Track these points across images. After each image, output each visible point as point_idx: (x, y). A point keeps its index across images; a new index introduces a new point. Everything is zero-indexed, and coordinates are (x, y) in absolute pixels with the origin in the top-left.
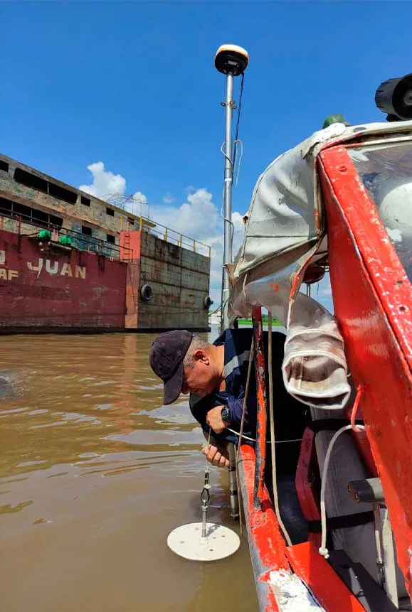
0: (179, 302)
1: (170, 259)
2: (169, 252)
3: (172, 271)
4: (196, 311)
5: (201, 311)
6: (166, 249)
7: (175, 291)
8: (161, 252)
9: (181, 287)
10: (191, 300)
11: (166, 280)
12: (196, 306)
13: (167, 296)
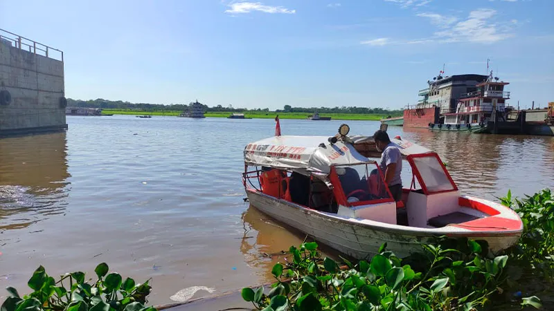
0: (37, 103)
1: (26, 66)
2: (24, 59)
3: (28, 76)
4: (54, 111)
5: (59, 110)
6: (21, 56)
7: (33, 94)
8: (16, 60)
9: (38, 90)
10: (47, 101)
11: (23, 85)
12: (52, 107)
13: (26, 99)
